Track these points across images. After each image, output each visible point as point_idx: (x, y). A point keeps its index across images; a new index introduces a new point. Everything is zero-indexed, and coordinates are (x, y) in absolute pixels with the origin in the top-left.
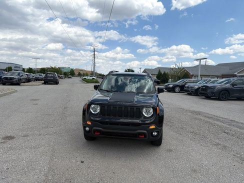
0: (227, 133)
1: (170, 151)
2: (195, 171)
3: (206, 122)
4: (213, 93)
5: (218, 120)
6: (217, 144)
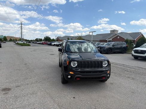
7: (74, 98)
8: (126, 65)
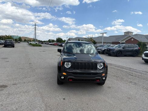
0: (132, 75)
1: (110, 87)
2: (130, 98)
3: (118, 69)
4: (113, 53)
5: (123, 68)
6: (131, 82)
7: (64, 99)
8: (133, 69)
